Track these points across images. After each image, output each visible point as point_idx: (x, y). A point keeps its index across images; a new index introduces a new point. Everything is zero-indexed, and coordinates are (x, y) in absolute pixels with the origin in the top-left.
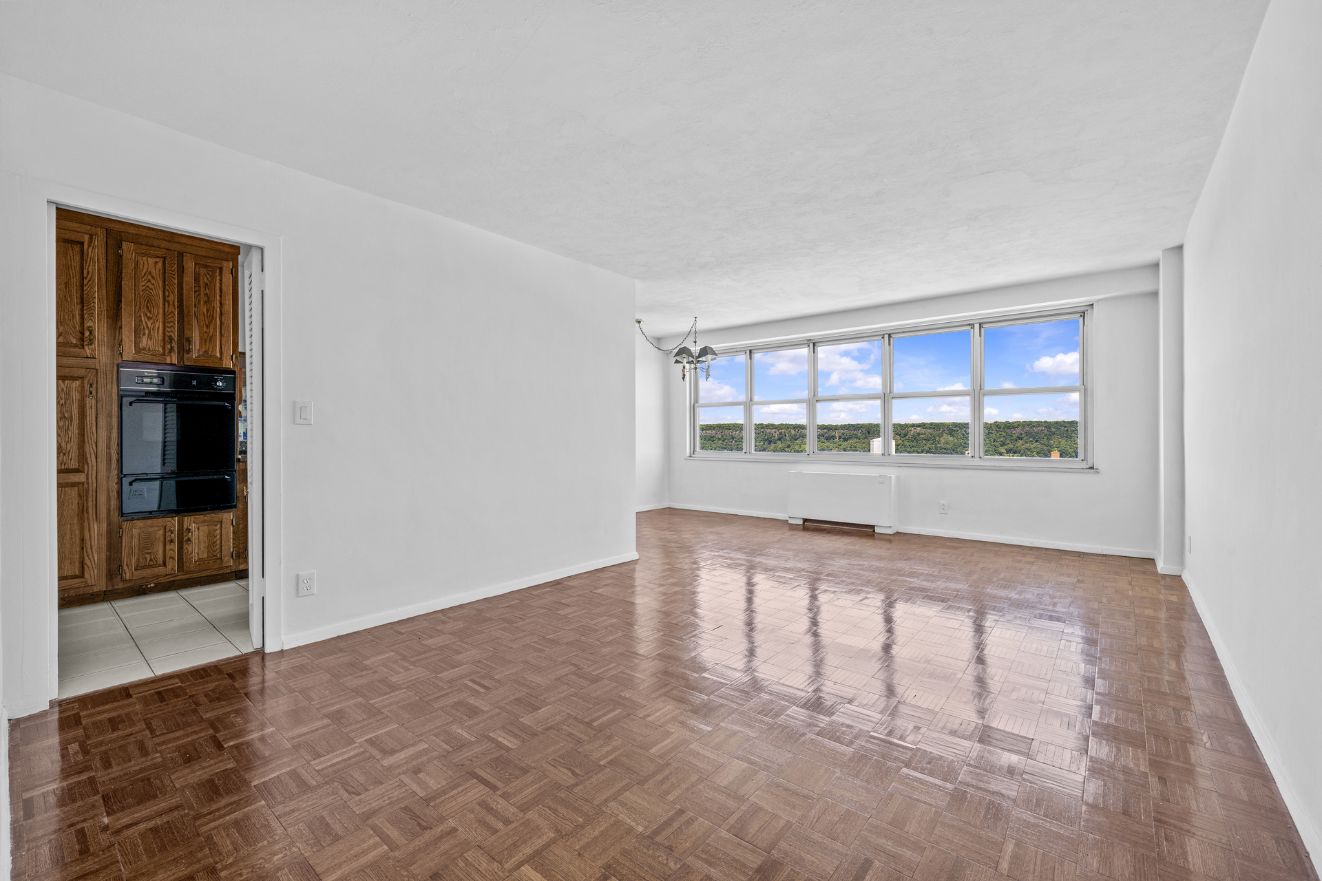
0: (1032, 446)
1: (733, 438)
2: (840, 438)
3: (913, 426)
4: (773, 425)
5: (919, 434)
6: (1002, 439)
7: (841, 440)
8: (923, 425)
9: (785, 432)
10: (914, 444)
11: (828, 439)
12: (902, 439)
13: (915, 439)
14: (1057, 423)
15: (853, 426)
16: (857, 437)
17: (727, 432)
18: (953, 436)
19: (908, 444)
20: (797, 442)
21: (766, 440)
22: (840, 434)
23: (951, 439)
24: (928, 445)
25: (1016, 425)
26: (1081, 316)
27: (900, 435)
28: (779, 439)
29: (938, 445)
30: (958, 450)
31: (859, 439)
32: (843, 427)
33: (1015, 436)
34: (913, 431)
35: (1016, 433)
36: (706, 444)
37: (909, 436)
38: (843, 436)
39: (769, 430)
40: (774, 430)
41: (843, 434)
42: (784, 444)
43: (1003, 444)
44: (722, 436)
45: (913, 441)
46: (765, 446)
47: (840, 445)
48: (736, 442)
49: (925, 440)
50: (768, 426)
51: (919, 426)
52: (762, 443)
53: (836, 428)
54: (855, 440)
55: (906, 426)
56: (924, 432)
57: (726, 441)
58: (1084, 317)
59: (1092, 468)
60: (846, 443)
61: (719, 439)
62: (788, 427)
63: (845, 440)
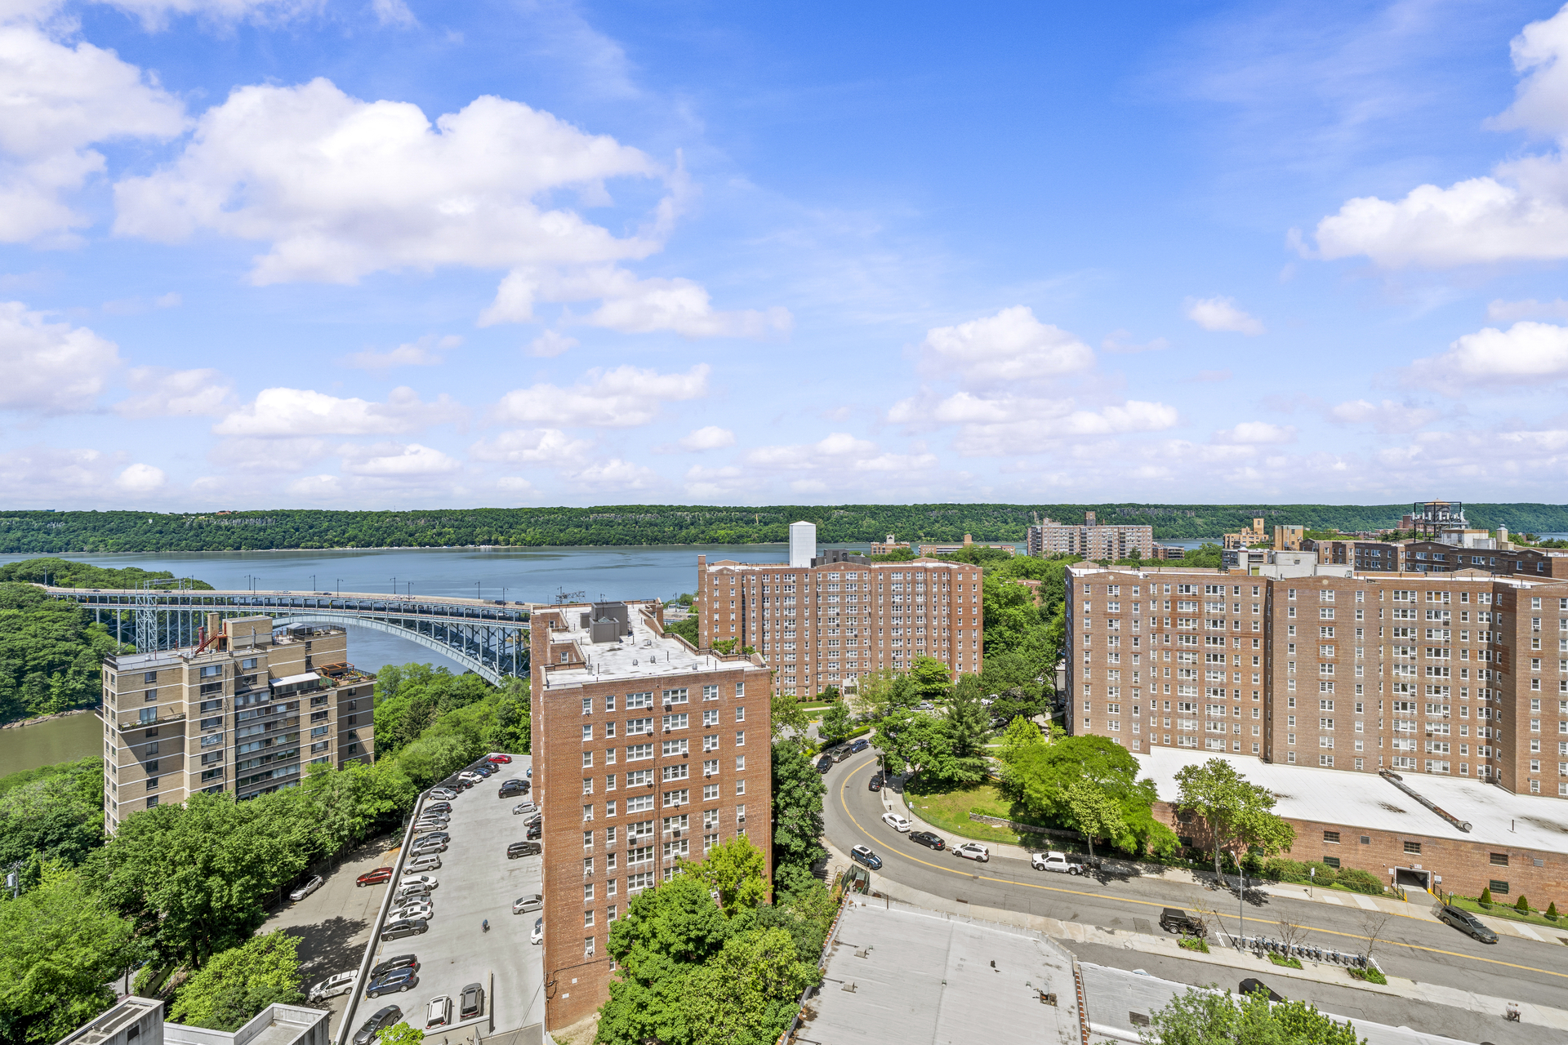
0: (947, 529)
1: (636, 523)
2: (760, 521)
3: (836, 508)
4: (684, 507)
5: (842, 517)
6: (921, 522)
7: (762, 523)
8: (845, 508)
9: (698, 515)
10: (837, 528)
11: (747, 523)
12: (827, 522)
13: (838, 522)
14: (968, 505)
15: (774, 508)
16: (779, 521)
17: (629, 515)
18: (875, 519)
19: (831, 528)
20: (713, 526)
21: (676, 525)
22: (761, 518)
23: (873, 522)
24: (851, 529)
25: (933, 507)
27: (822, 519)
28: (692, 524)
29: (861, 529)
30: (881, 534)
31: (782, 523)
32: (764, 509)
33: (932, 519)
34: (836, 514)
35: (933, 515)
36: (603, 530)
37: (833, 519)
38: (763, 520)
39: (679, 514)
40: (686, 513)
41: (764, 517)
42: (697, 530)
43: (921, 528)
44: (623, 521)
45: (836, 525)
46: (675, 532)
47: (761, 530)
48: (639, 526)
49: (848, 523)
50: (679, 508)
51: (842, 508)
52: (672, 528)
53: (756, 510)
54: (777, 524)
55: (829, 508)
56: (846, 515)
57: (628, 526)
60: (766, 528)
61: (619, 524)
62: (701, 509)
63: (766, 524)
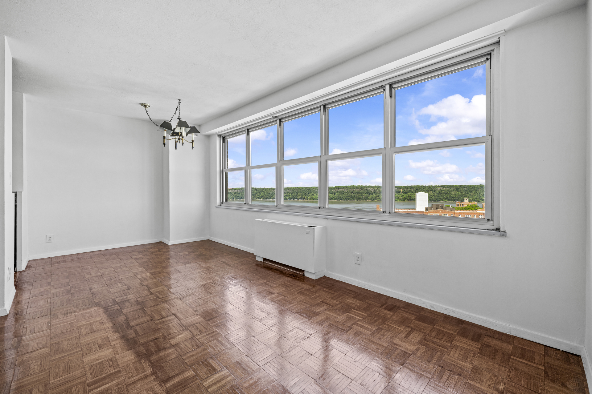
1: (352, 192)
2: (403, 192)
3: (439, 186)
4: (371, 186)
5: (442, 190)
7: (404, 193)
9: (377, 189)
12: (433, 193)
13: (439, 193)
15: (409, 186)
16: (411, 192)
17: (350, 189)
18: (458, 191)
19: (436, 195)
21: (368, 193)
22: (403, 191)
23: (458, 193)
24: (446, 196)
26: (487, 59)
27: (432, 191)
28: (374, 193)
29: (451, 196)
30: (461, 198)
31: (412, 193)
32: (405, 187)
34: (439, 189)
36: (340, 195)
37: (437, 191)
38: (404, 191)
39: (369, 189)
40: (371, 189)
41: (405, 190)
42: (376, 195)
44: (347, 191)
45: (438, 194)
46: (367, 196)
47: (403, 196)
48: (353, 193)
49: (445, 193)
51: (442, 186)
52: (366, 194)
53: (401, 188)
54: (410, 193)
55: (436, 187)
56: (444, 189)
57: (349, 193)
58: (491, 59)
59: (498, 230)
60: (406, 195)
61: (346, 193)
63: (405, 193)
